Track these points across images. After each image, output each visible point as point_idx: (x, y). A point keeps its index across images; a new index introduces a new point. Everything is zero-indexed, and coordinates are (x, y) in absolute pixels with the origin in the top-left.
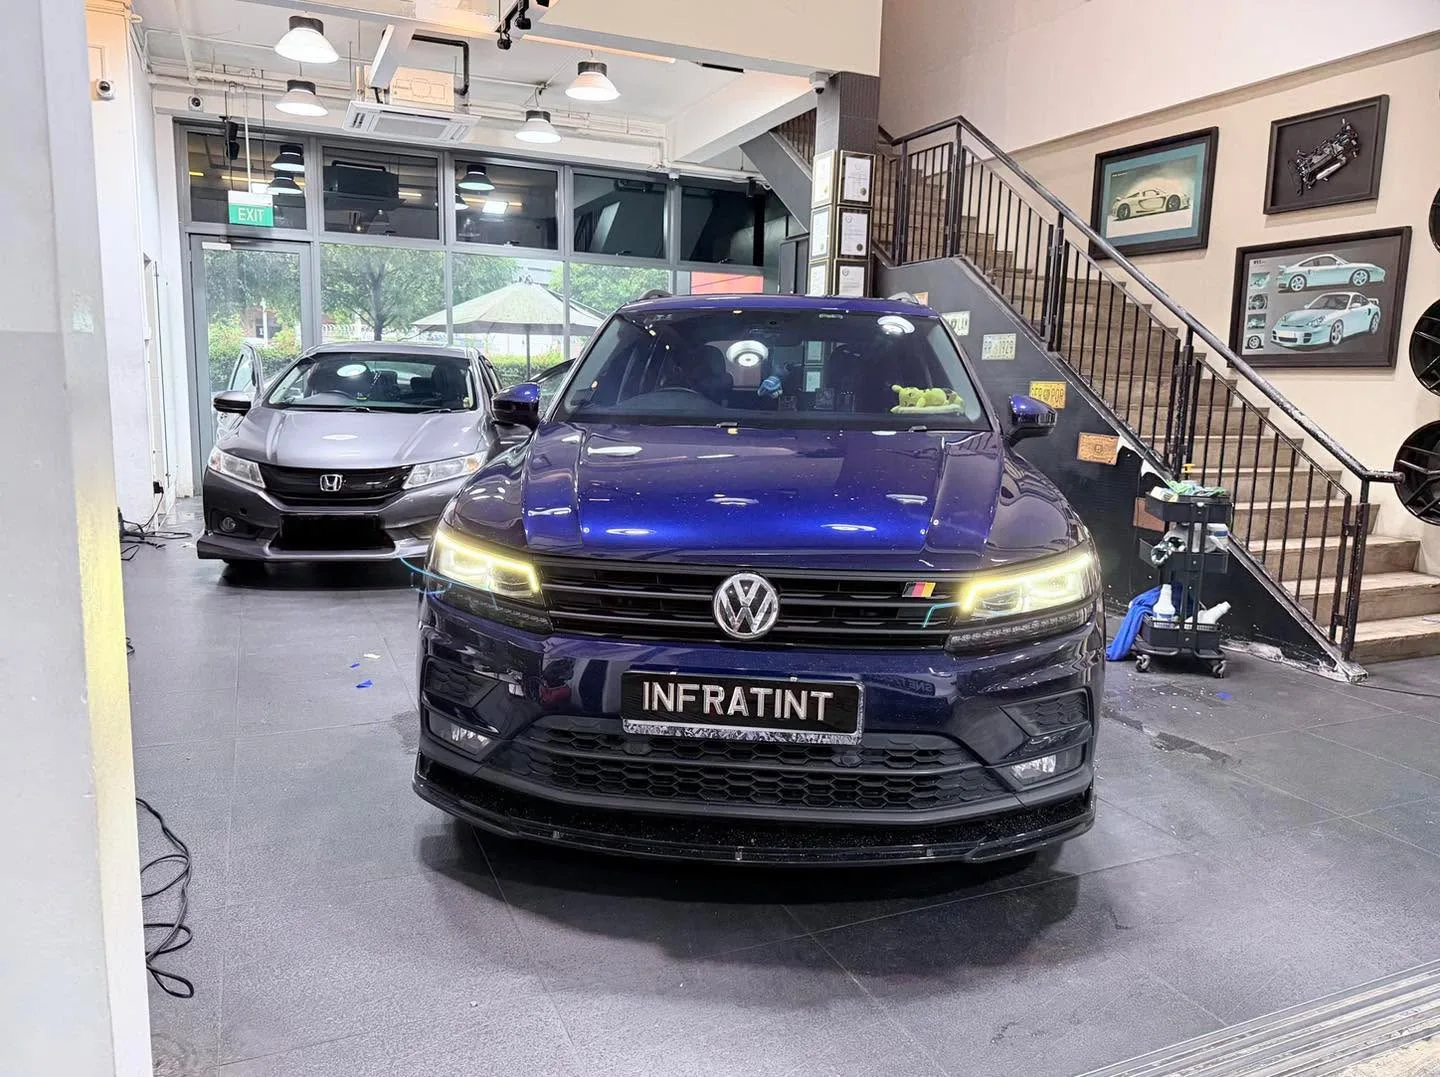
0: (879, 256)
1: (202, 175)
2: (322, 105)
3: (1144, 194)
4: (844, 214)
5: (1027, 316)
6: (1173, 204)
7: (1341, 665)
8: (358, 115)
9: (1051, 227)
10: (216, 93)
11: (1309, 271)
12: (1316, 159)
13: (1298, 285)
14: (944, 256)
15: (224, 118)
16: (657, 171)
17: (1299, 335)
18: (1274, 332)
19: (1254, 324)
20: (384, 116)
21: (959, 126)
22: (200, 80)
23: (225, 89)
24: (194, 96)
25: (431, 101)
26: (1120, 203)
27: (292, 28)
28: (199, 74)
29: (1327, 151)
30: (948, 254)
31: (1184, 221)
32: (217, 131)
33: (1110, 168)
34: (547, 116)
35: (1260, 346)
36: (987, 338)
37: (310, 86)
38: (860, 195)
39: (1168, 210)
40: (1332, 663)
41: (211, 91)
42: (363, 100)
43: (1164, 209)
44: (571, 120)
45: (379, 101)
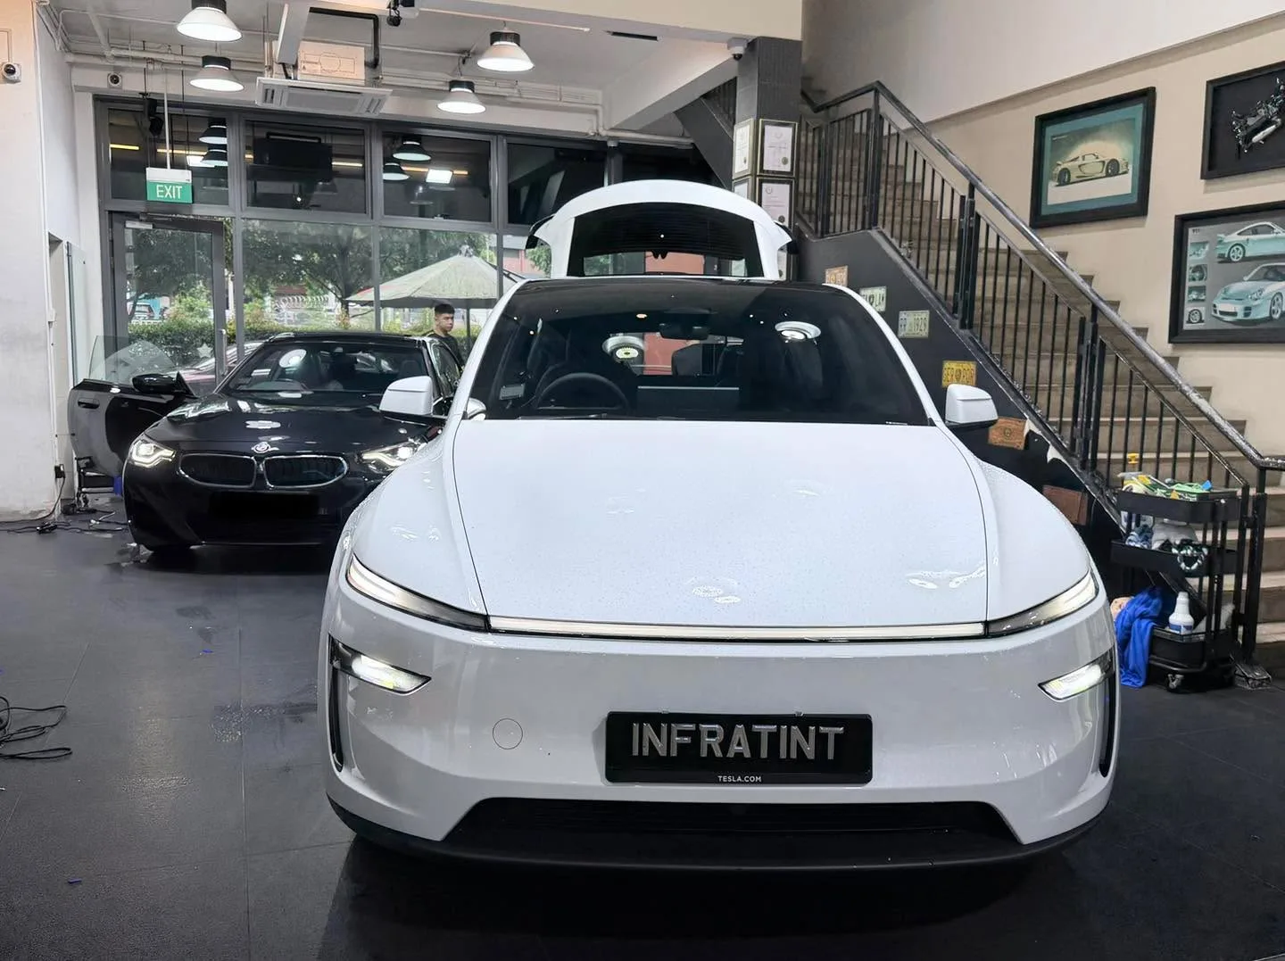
0: (803, 228)
1: (137, 148)
2: (238, 80)
3: (1084, 159)
4: (764, 185)
5: (941, 290)
6: (1113, 169)
7: (1241, 668)
8: (267, 90)
9: (963, 198)
10: (136, 70)
11: (1248, 240)
12: (1251, 121)
13: (1237, 255)
14: (863, 228)
15: (143, 94)
16: (595, 139)
17: (1238, 308)
18: (1215, 306)
19: (1194, 297)
20: (292, 90)
21: (877, 92)
22: (118, 58)
23: (144, 66)
24: (113, 73)
25: (340, 75)
26: (1060, 168)
27: (194, 7)
28: (114, 52)
29: (1262, 112)
30: (867, 226)
31: (1123, 185)
32: (138, 107)
33: (1051, 131)
34: (470, 85)
35: (1201, 321)
36: (903, 315)
37: (225, 61)
38: (782, 165)
39: (1108, 175)
41: (128, 68)
42: (271, 77)
43: (1104, 174)
44: (497, 89)
45: (288, 77)
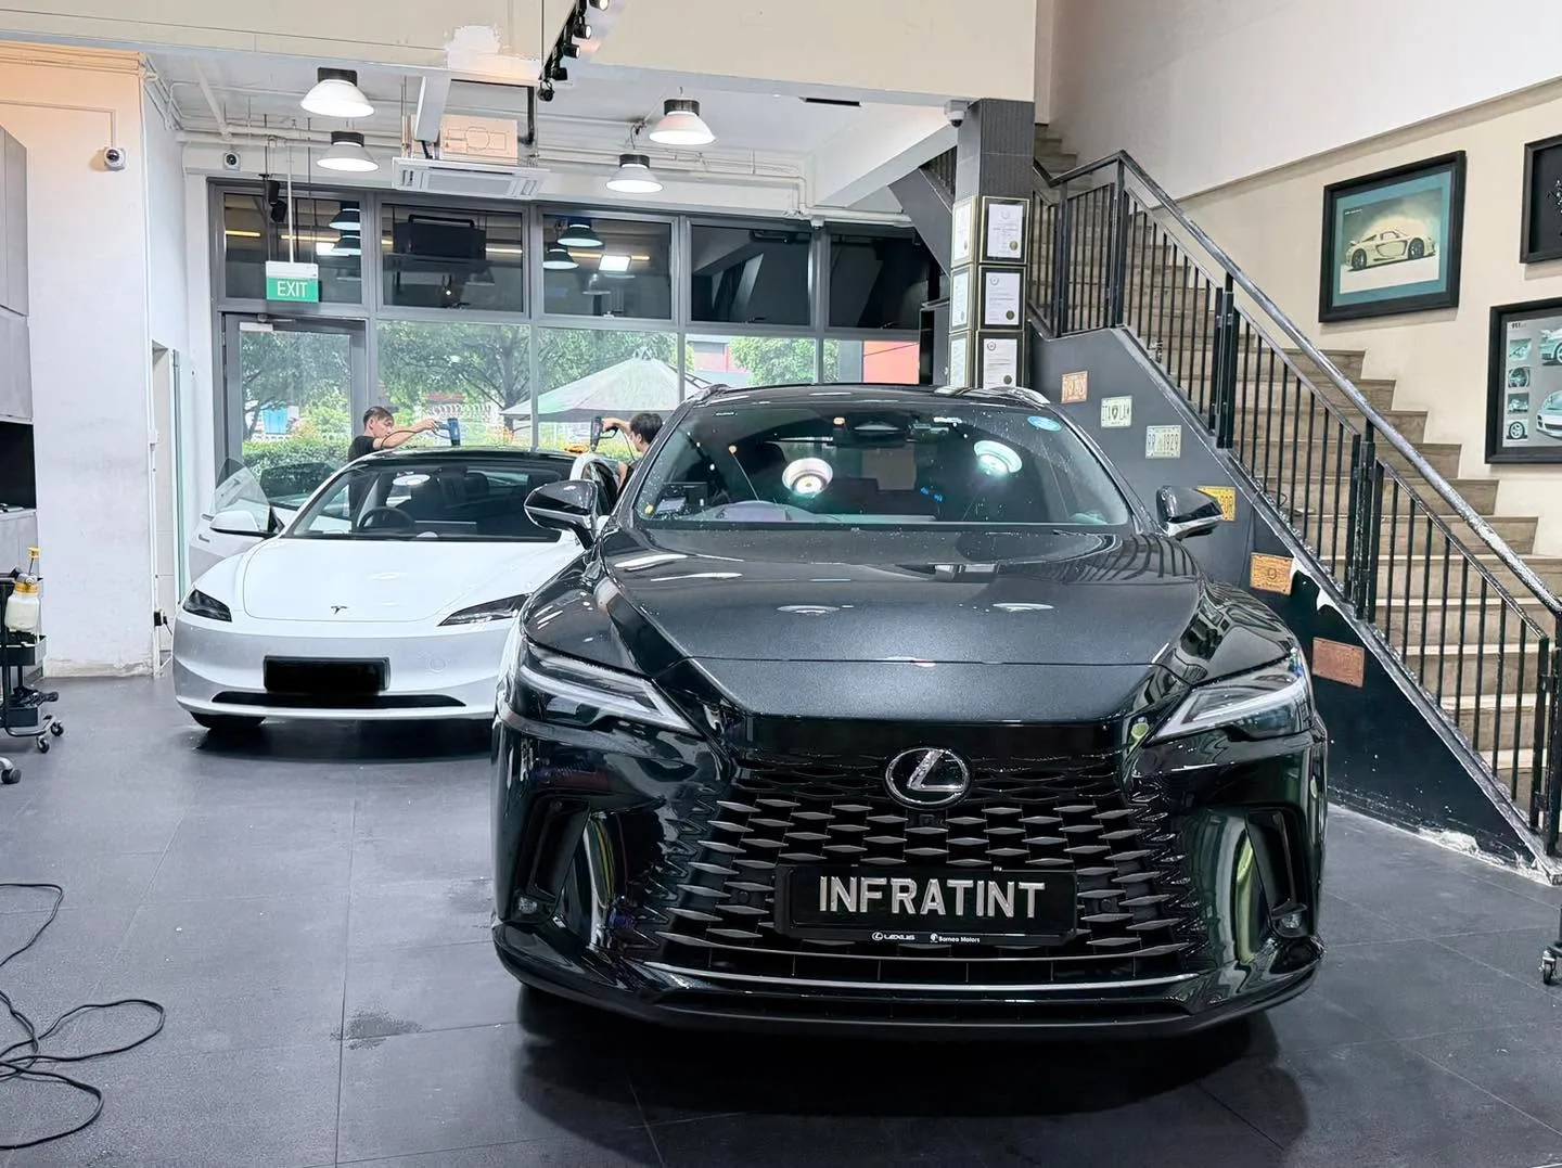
0: (1037, 326)
1: (258, 235)
2: (371, 159)
3: (1382, 237)
4: (989, 275)
5: (1195, 401)
6: (1416, 250)
7: (1541, 859)
8: (404, 171)
9: (1219, 290)
10: (256, 148)
14: (1105, 326)
15: (264, 176)
16: (795, 217)
18: (1540, 418)
19: (1516, 406)
20: (434, 172)
21: (1121, 162)
22: (235, 135)
23: (265, 143)
24: (230, 153)
25: (489, 153)
26: (1354, 249)
27: (320, 80)
28: (232, 129)
30: (1110, 324)
31: (1428, 271)
32: (259, 191)
33: (1343, 203)
34: (645, 160)
35: (1524, 436)
36: (1151, 430)
37: (356, 137)
38: (1009, 249)
39: (1411, 258)
40: (1530, 857)
41: (247, 146)
42: (409, 156)
43: (1406, 257)
44: (677, 163)
45: (428, 156)
